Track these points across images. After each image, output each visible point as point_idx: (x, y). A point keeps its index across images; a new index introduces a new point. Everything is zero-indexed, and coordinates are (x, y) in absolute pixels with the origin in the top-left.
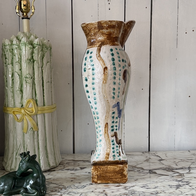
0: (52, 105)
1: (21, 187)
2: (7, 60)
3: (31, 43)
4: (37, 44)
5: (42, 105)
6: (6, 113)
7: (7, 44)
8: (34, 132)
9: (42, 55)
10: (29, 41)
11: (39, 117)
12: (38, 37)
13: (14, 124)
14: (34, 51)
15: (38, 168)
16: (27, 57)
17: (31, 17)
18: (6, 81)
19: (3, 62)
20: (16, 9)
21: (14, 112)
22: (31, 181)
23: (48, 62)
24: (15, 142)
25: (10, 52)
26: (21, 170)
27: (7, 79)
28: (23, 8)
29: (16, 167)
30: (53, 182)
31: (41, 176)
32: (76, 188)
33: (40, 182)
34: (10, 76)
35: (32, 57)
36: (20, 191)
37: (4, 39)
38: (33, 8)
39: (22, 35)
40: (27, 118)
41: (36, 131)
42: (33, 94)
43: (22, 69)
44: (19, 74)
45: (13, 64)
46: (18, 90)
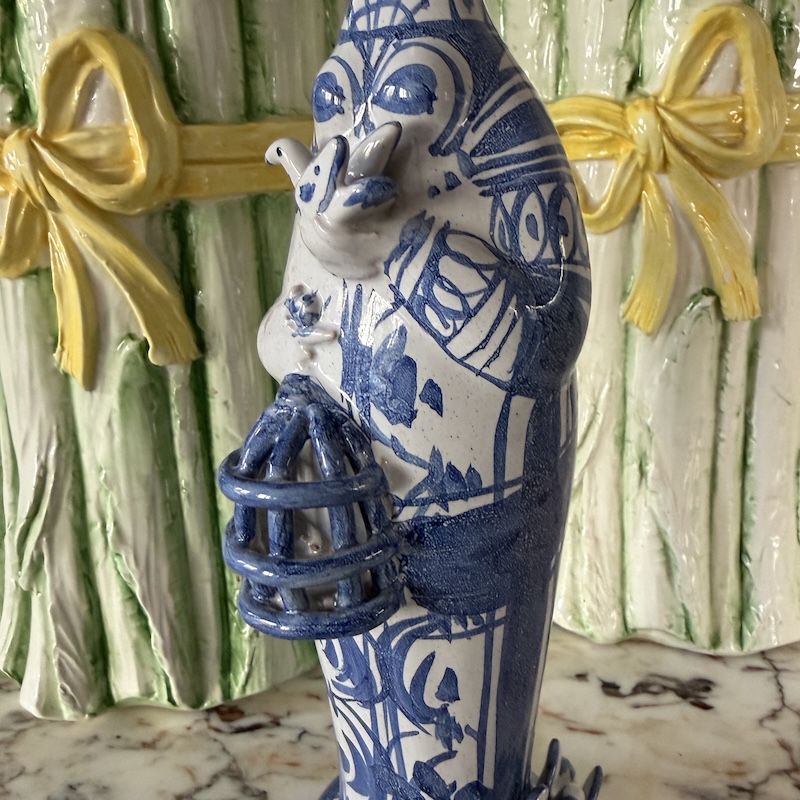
8: (721, 326)
40: (673, 195)
41: (742, 321)
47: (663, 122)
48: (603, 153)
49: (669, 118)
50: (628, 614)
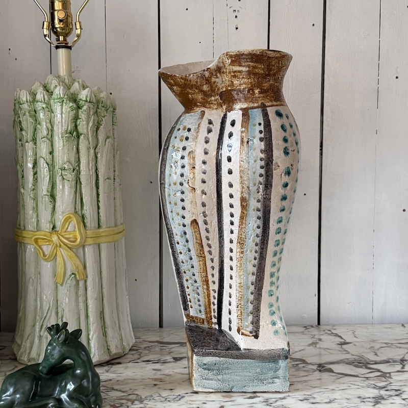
0: (116, 226)
1: (50, 396)
2: (24, 133)
3: (74, 99)
4: (86, 101)
5: (95, 227)
6: (21, 243)
7: (25, 99)
8: (78, 282)
9: (96, 122)
10: (69, 94)
11: (89, 251)
12: (88, 85)
13: (37, 265)
14: (80, 115)
15: (85, 358)
16: (65, 128)
17: (73, 45)
18: (21, 176)
19: (16, 137)
20: (43, 28)
21: (36, 241)
22: (70, 385)
23: (108, 138)
24: (39, 303)
25: (30, 116)
26: (50, 362)
27: (23, 171)
28: (57, 26)
29: (39, 356)
30: (115, 387)
31: (90, 373)
32: (163, 399)
33: (89, 387)
34: (30, 165)
35: (76, 126)
36: (48, 404)
37: (18, 90)
38: (78, 27)
39: (55, 82)
40: (63, 253)
41: (82, 280)
42: (77, 203)
43: (55, 152)
44: (48, 162)
45: (36, 140)
46: (46, 195)
47: (59, 237)
48: (48, 243)
49: (60, 237)
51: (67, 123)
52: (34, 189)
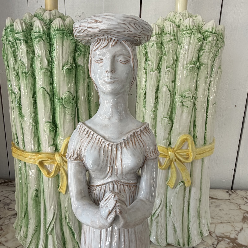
4: (212, 32)
5: (202, 145)
9: (215, 53)
14: (204, 46)
16: (190, 58)
25: (158, 48)
35: (198, 57)
40: (177, 165)
41: (188, 187)
43: (177, 80)
44: (170, 90)
45: (160, 70)
46: (166, 117)
49: (176, 154)
50: (167, 241)
51: (193, 54)
52: (154, 111)
